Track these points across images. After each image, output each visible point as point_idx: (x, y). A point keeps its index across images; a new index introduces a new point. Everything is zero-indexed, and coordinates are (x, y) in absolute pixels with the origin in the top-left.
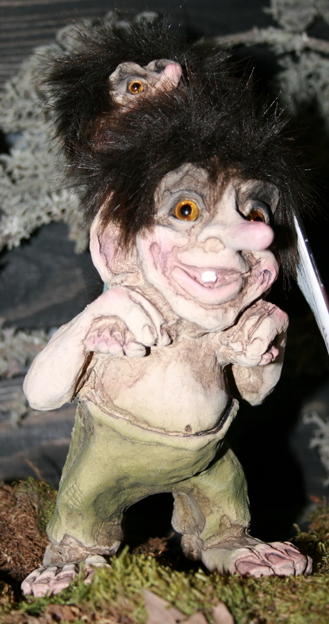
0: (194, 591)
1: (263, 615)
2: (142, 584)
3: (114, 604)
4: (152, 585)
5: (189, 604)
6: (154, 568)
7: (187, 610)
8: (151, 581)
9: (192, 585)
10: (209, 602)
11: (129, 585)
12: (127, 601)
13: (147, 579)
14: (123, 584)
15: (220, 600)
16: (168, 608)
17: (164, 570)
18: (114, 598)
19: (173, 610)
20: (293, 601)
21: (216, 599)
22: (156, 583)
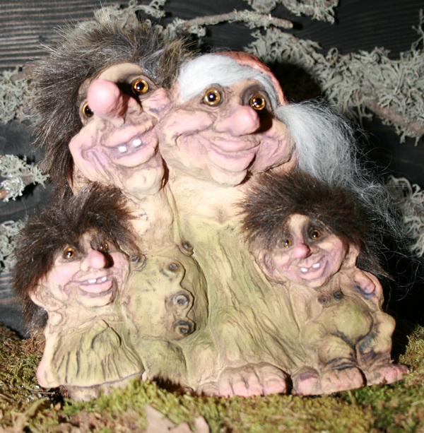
0: (182, 407)
1: (232, 425)
2: (146, 401)
3: (125, 414)
4: (153, 402)
5: (178, 416)
6: (155, 390)
7: (177, 420)
8: (153, 399)
9: (181, 403)
10: (193, 415)
11: (137, 402)
12: (134, 412)
13: (150, 398)
14: (132, 401)
15: (200, 414)
16: (162, 419)
17: (162, 392)
18: (125, 410)
19: (166, 421)
20: (253, 414)
21: (197, 413)
22: (156, 401)
